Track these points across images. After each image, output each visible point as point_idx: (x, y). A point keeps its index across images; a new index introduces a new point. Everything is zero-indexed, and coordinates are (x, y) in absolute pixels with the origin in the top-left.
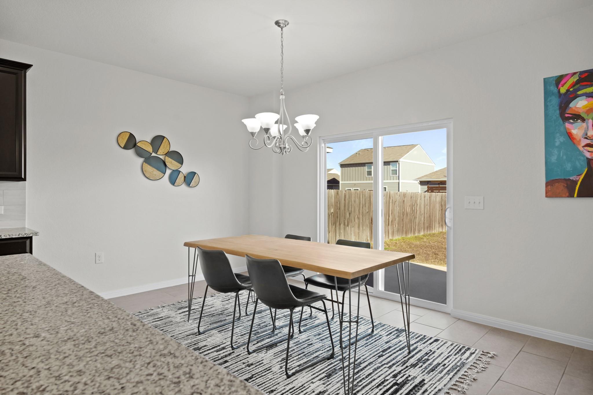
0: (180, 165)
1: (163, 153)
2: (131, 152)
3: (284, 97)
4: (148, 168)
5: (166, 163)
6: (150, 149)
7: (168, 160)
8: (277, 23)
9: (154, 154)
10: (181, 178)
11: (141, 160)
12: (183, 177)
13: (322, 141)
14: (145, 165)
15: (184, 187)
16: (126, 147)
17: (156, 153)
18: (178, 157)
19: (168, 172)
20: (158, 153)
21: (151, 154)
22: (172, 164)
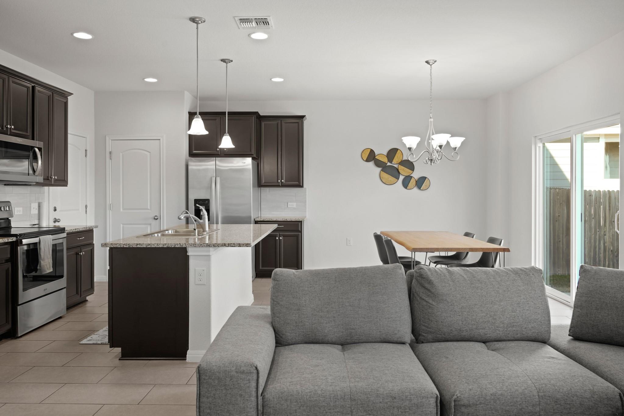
0: (411, 171)
1: (397, 162)
2: (371, 164)
3: (432, 120)
4: (385, 176)
5: (400, 171)
6: (385, 160)
7: (401, 169)
8: (427, 62)
9: (389, 164)
10: (412, 183)
11: (380, 169)
12: (415, 182)
13: (538, 141)
14: (382, 173)
15: (416, 190)
16: (368, 160)
17: (391, 163)
18: (410, 165)
19: (401, 178)
20: (393, 163)
21: (387, 164)
22: (404, 171)
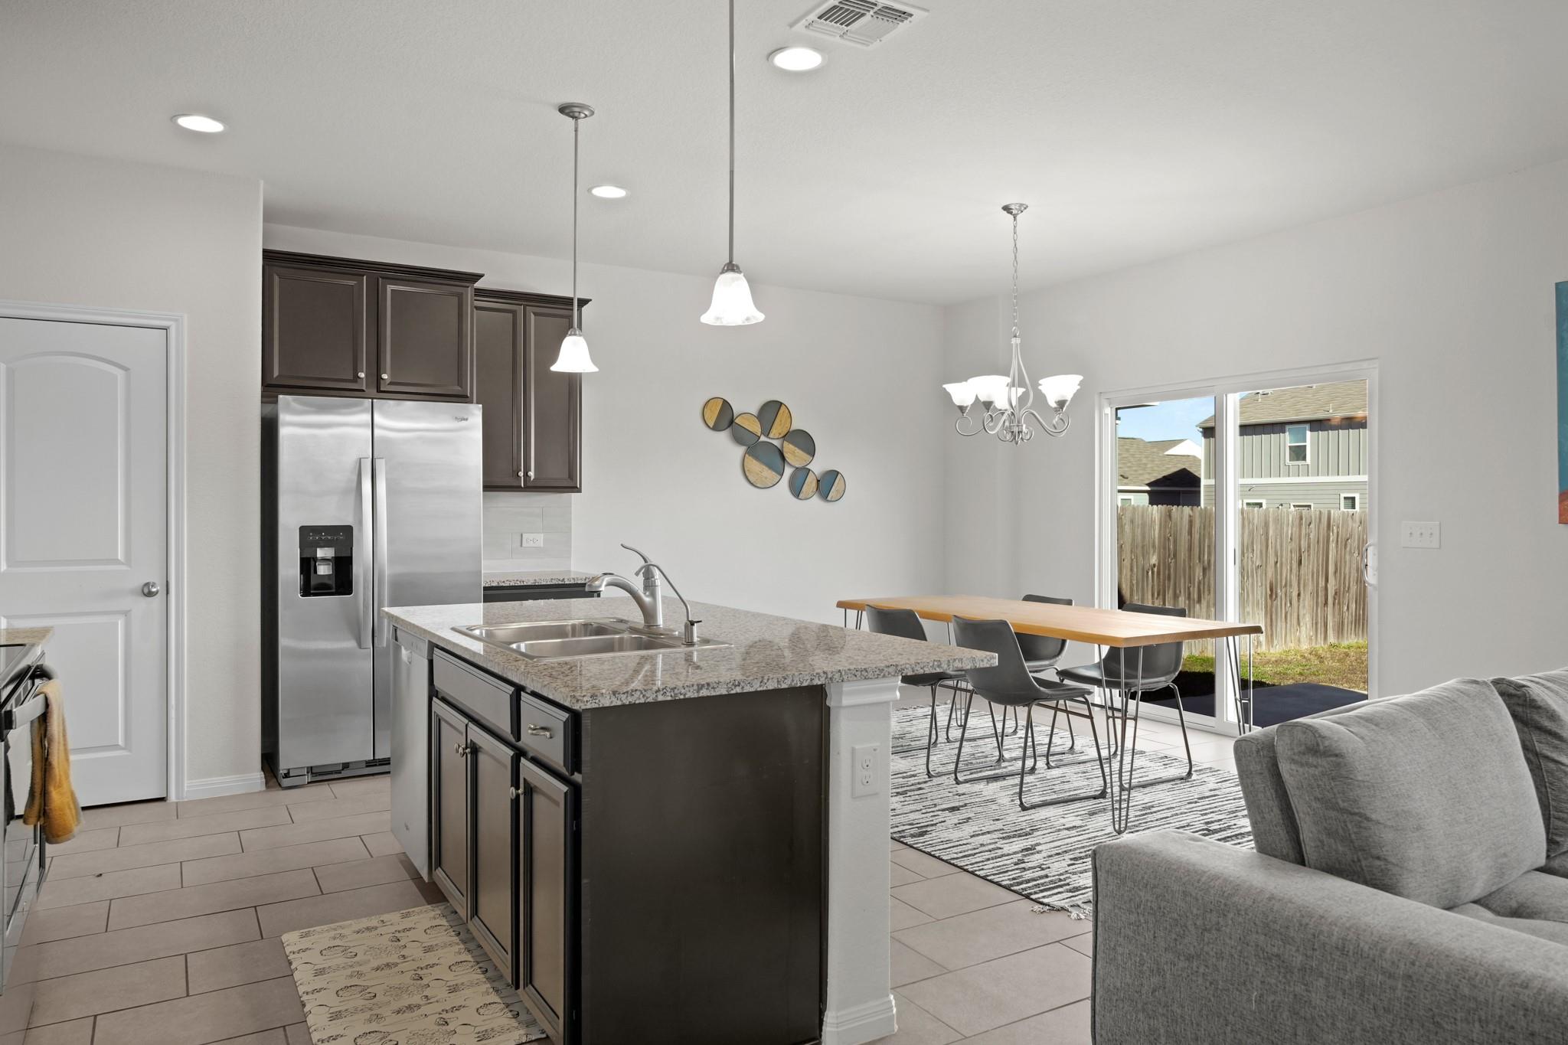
0: (808, 457)
1: (780, 434)
2: (723, 437)
3: (1018, 341)
4: (754, 465)
5: (786, 455)
6: (755, 427)
7: (789, 449)
8: (1007, 209)
9: (763, 439)
10: (810, 484)
11: (740, 450)
12: (815, 482)
13: (1105, 403)
14: (749, 459)
15: (816, 501)
16: (716, 428)
17: (767, 436)
18: (805, 442)
19: (788, 471)
20: (771, 435)
21: (759, 438)
22: (795, 455)
